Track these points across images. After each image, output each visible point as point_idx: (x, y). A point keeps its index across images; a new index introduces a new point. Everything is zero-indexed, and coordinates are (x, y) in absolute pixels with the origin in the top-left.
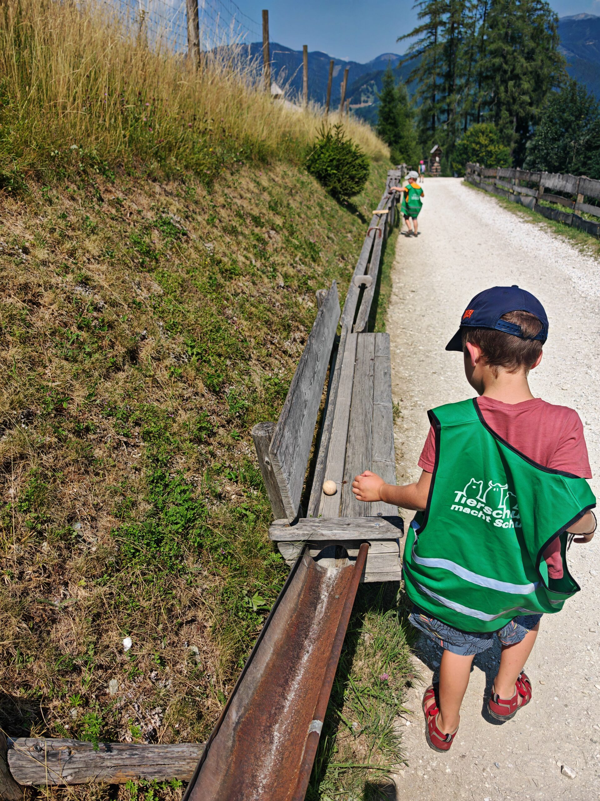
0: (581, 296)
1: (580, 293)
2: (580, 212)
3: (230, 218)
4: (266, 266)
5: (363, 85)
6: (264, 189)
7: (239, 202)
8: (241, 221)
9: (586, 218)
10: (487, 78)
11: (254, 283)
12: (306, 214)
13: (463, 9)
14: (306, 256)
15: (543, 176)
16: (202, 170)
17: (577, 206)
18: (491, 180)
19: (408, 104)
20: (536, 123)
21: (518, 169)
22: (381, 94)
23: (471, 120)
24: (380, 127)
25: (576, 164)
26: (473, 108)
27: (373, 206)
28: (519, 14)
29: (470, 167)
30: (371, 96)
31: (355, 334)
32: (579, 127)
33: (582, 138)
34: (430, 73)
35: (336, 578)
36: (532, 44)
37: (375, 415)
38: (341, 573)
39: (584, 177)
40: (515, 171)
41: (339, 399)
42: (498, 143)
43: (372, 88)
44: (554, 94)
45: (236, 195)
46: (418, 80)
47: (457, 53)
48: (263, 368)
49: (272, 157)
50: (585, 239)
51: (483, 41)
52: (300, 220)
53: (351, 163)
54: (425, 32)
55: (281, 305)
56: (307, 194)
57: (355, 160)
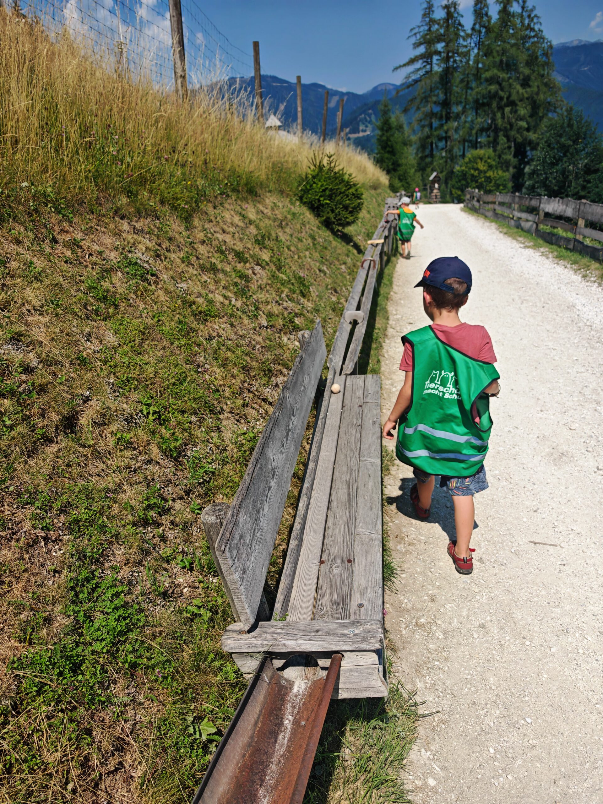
0: (586, 325)
1: (585, 321)
2: (581, 237)
3: (210, 255)
4: (247, 305)
5: (361, 114)
6: (251, 222)
7: (221, 237)
8: (222, 257)
9: (588, 242)
10: (483, 104)
11: (232, 325)
12: (296, 247)
13: (457, 38)
14: (294, 292)
15: (542, 201)
16: (179, 205)
17: (578, 230)
18: (491, 206)
19: (406, 132)
20: (534, 148)
21: (517, 194)
22: (379, 123)
23: (469, 147)
24: (378, 156)
25: (575, 188)
26: (470, 135)
27: (369, 236)
28: (513, 41)
29: (469, 193)
30: (369, 125)
31: (343, 377)
32: (578, 152)
33: (580, 162)
34: (427, 102)
35: (304, 695)
36: (527, 71)
37: (360, 474)
38: (310, 688)
39: (584, 201)
40: (514, 197)
41: (322, 454)
42: (497, 168)
43: (370, 118)
44: (550, 120)
45: (218, 229)
46: (415, 108)
47: (453, 81)
48: (238, 421)
49: (261, 188)
50: (588, 264)
51: (478, 68)
52: (289, 252)
53: (344, 192)
54: (420, 61)
55: (262, 347)
56: (298, 226)
57: (349, 189)
